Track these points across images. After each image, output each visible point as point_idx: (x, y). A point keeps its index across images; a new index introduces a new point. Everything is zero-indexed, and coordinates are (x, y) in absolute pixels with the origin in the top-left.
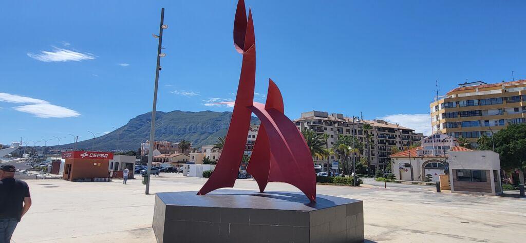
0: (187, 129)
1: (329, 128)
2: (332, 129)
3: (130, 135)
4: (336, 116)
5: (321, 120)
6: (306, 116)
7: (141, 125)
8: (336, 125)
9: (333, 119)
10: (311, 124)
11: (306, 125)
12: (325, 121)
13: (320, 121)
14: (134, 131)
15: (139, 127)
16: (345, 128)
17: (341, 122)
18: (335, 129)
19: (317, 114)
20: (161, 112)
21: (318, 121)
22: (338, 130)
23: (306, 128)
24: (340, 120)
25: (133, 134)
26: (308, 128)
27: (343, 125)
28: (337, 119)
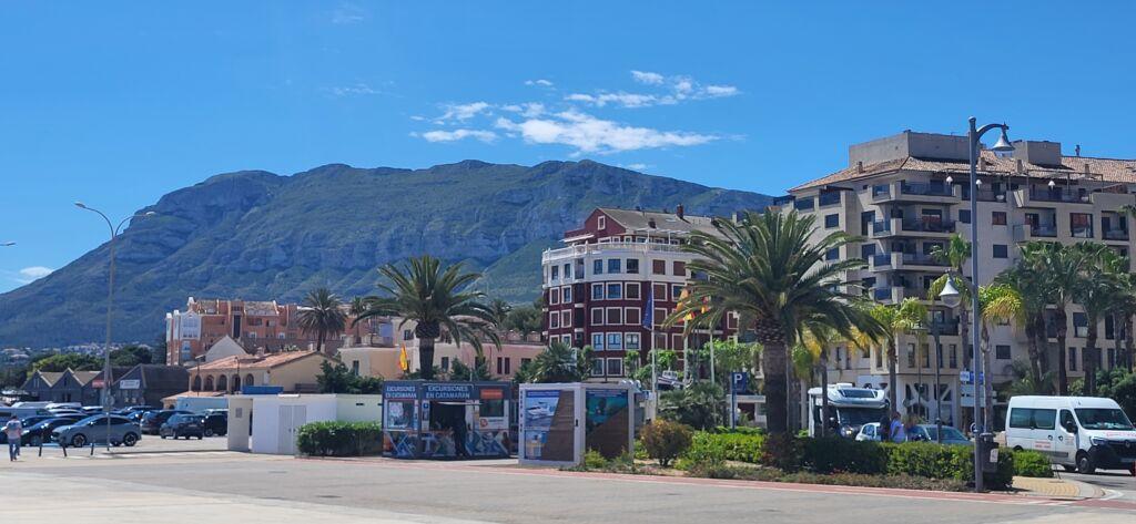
0: (382, 248)
1: (985, 210)
2: (999, 218)
3: (139, 279)
4: (1023, 151)
5: (943, 175)
6: (872, 161)
7: (184, 235)
8: (1020, 196)
9: (1006, 166)
10: (893, 197)
11: (866, 201)
12: (964, 181)
13: (937, 181)
14: (153, 261)
15: (176, 242)
16: (1064, 211)
17: (1046, 180)
18: (1015, 217)
19: (922, 146)
20: (263, 173)
21: (927, 180)
22: (1034, 221)
23: (867, 217)
24: (1041, 173)
25: (151, 274)
26: (879, 217)
27: (1055, 195)
28: (1026, 165)
